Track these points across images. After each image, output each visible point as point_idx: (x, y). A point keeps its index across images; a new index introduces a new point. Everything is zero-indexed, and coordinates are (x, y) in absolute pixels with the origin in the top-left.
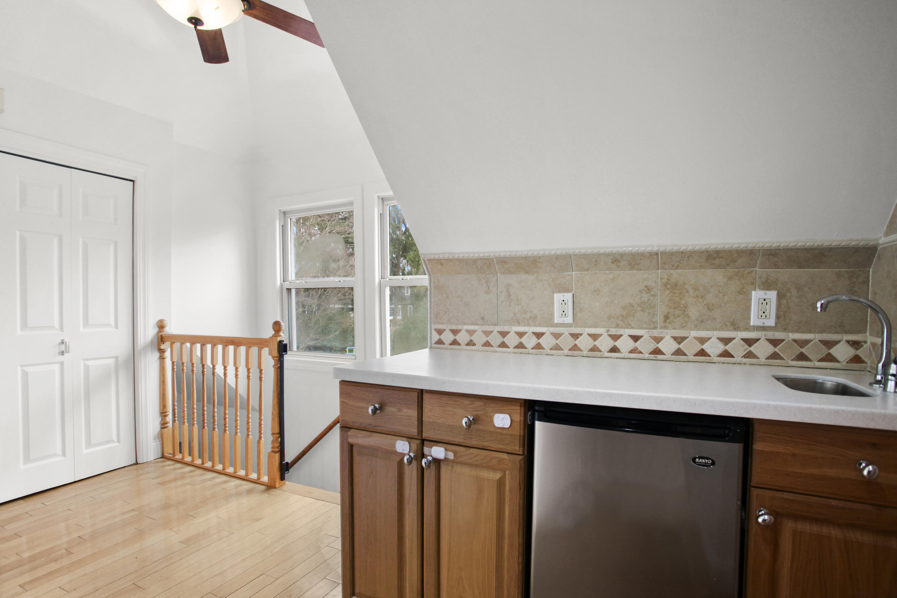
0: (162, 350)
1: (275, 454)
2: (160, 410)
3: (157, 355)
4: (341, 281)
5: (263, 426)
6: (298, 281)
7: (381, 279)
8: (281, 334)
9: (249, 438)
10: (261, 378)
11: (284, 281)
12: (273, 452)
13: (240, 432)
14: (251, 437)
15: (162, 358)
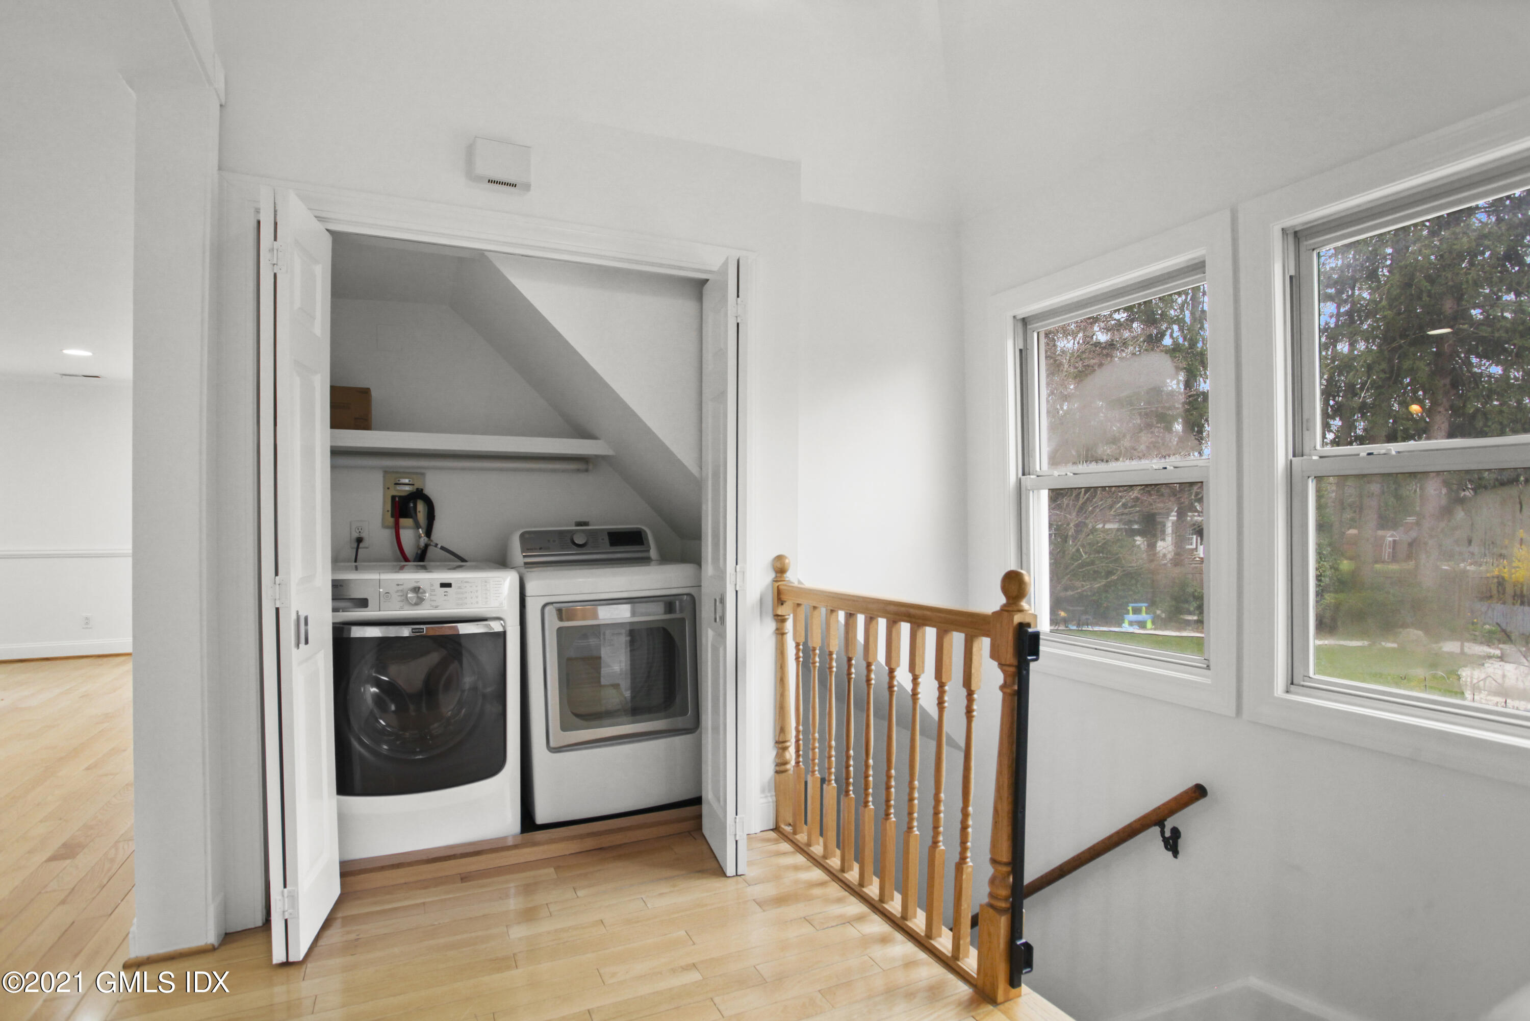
0: (779, 618)
1: (998, 916)
2: (775, 736)
3: (771, 626)
4: (1168, 467)
5: (970, 830)
6: (1056, 473)
7: (1294, 456)
8: (1022, 606)
9: (937, 850)
10: (969, 712)
11: (1024, 474)
12: (991, 906)
13: (918, 827)
14: (943, 848)
15: (780, 633)
